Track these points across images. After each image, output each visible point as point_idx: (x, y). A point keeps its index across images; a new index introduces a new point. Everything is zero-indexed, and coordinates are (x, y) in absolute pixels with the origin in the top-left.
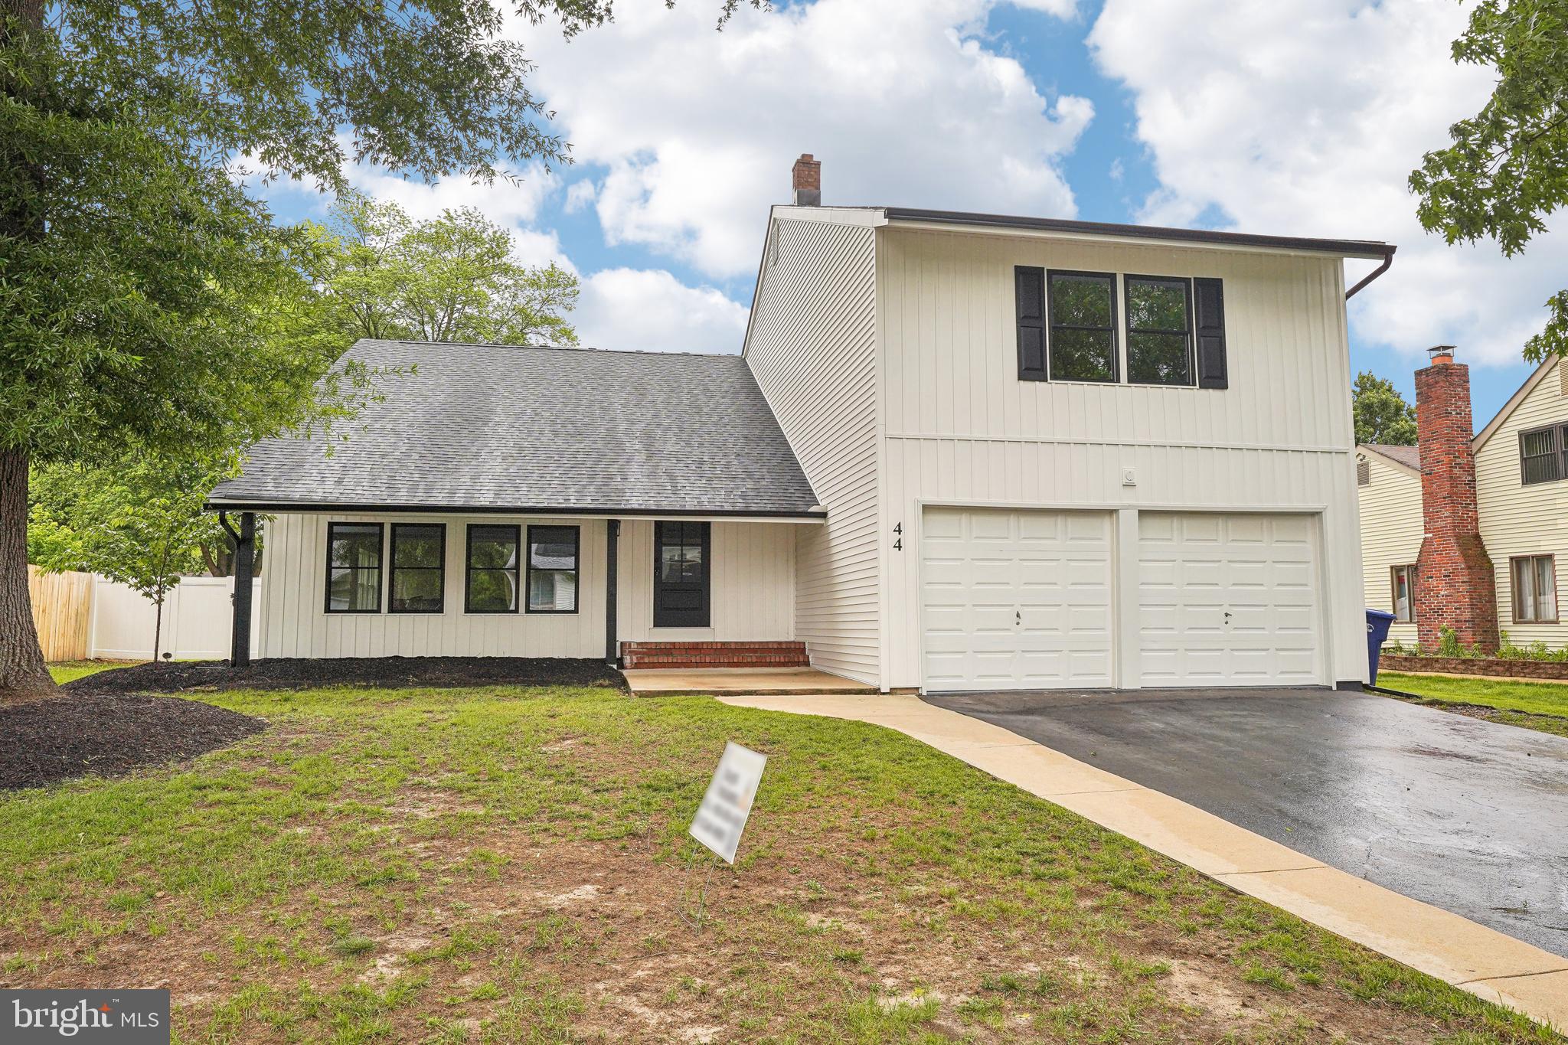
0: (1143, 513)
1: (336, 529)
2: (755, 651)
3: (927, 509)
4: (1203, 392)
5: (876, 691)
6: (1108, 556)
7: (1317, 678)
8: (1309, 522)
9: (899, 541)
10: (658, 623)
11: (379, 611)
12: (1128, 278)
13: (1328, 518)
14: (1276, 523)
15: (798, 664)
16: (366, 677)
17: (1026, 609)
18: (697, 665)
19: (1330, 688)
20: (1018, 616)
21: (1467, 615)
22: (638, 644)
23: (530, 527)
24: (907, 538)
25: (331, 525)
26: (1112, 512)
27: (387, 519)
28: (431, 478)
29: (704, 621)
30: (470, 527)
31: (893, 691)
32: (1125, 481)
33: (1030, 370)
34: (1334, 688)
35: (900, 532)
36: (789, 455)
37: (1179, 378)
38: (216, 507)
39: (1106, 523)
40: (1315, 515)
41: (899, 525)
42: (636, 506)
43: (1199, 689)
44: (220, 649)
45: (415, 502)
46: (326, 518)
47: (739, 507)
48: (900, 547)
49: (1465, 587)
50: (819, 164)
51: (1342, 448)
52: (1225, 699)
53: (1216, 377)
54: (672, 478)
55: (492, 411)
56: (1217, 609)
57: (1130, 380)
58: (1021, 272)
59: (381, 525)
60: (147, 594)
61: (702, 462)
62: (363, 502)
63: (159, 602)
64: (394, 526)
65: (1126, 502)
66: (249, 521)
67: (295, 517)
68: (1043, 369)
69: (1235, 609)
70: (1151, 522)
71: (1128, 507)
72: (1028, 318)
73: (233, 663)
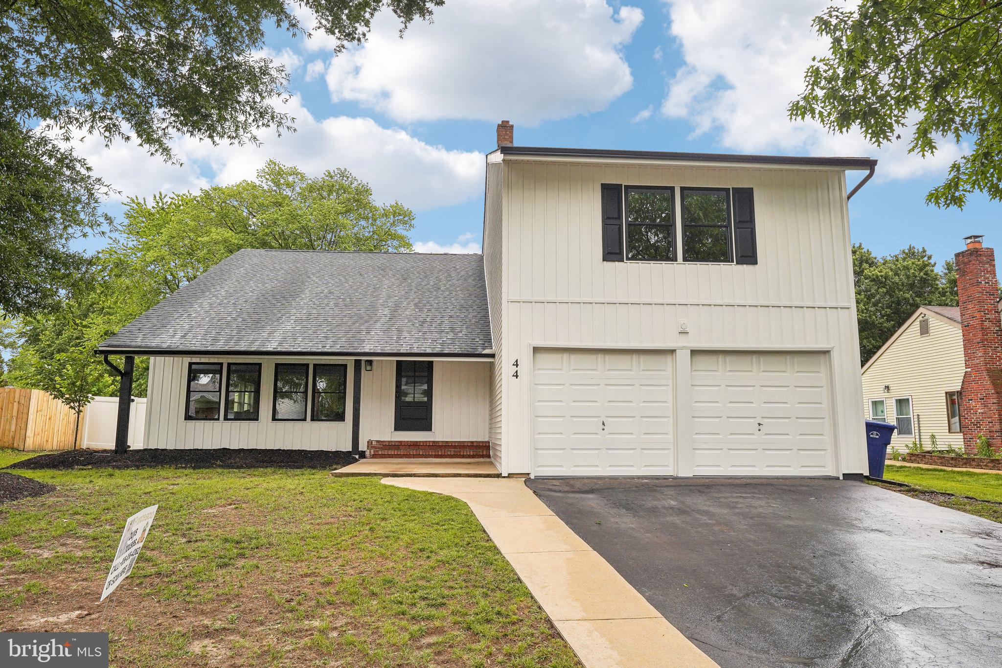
0: (694, 352)
1: (194, 367)
2: (455, 447)
3: (536, 350)
4: (739, 266)
5: (499, 476)
6: (670, 383)
7: (829, 471)
8: (822, 358)
9: (517, 372)
10: (397, 429)
11: (218, 419)
12: (683, 189)
13: (835, 355)
14: (797, 359)
15: (482, 456)
17: (610, 419)
18: (414, 456)
19: (838, 478)
20: (603, 424)
21: (996, 427)
22: (377, 441)
23: (315, 365)
24: (522, 370)
25: (190, 364)
26: (672, 352)
27: (225, 360)
29: (428, 428)
30: (277, 365)
31: (510, 476)
32: (680, 330)
33: (611, 253)
34: (841, 478)
35: (517, 365)
37: (719, 255)
38: (102, 352)
39: (669, 358)
40: (826, 353)
41: (517, 361)
42: (367, 351)
43: (736, 478)
46: (187, 360)
47: (437, 350)
48: (517, 376)
49: (994, 407)
50: (512, 126)
51: (846, 304)
53: (749, 257)
54: (400, 331)
56: (752, 420)
57: (685, 259)
58: (605, 186)
59: (221, 364)
60: (71, 407)
61: (424, 322)
63: (79, 412)
64: (229, 364)
65: (681, 345)
66: (130, 361)
67: (169, 359)
68: (621, 253)
69: (766, 420)
70: (700, 358)
71: (682, 348)
72: (610, 219)
73: (116, 451)
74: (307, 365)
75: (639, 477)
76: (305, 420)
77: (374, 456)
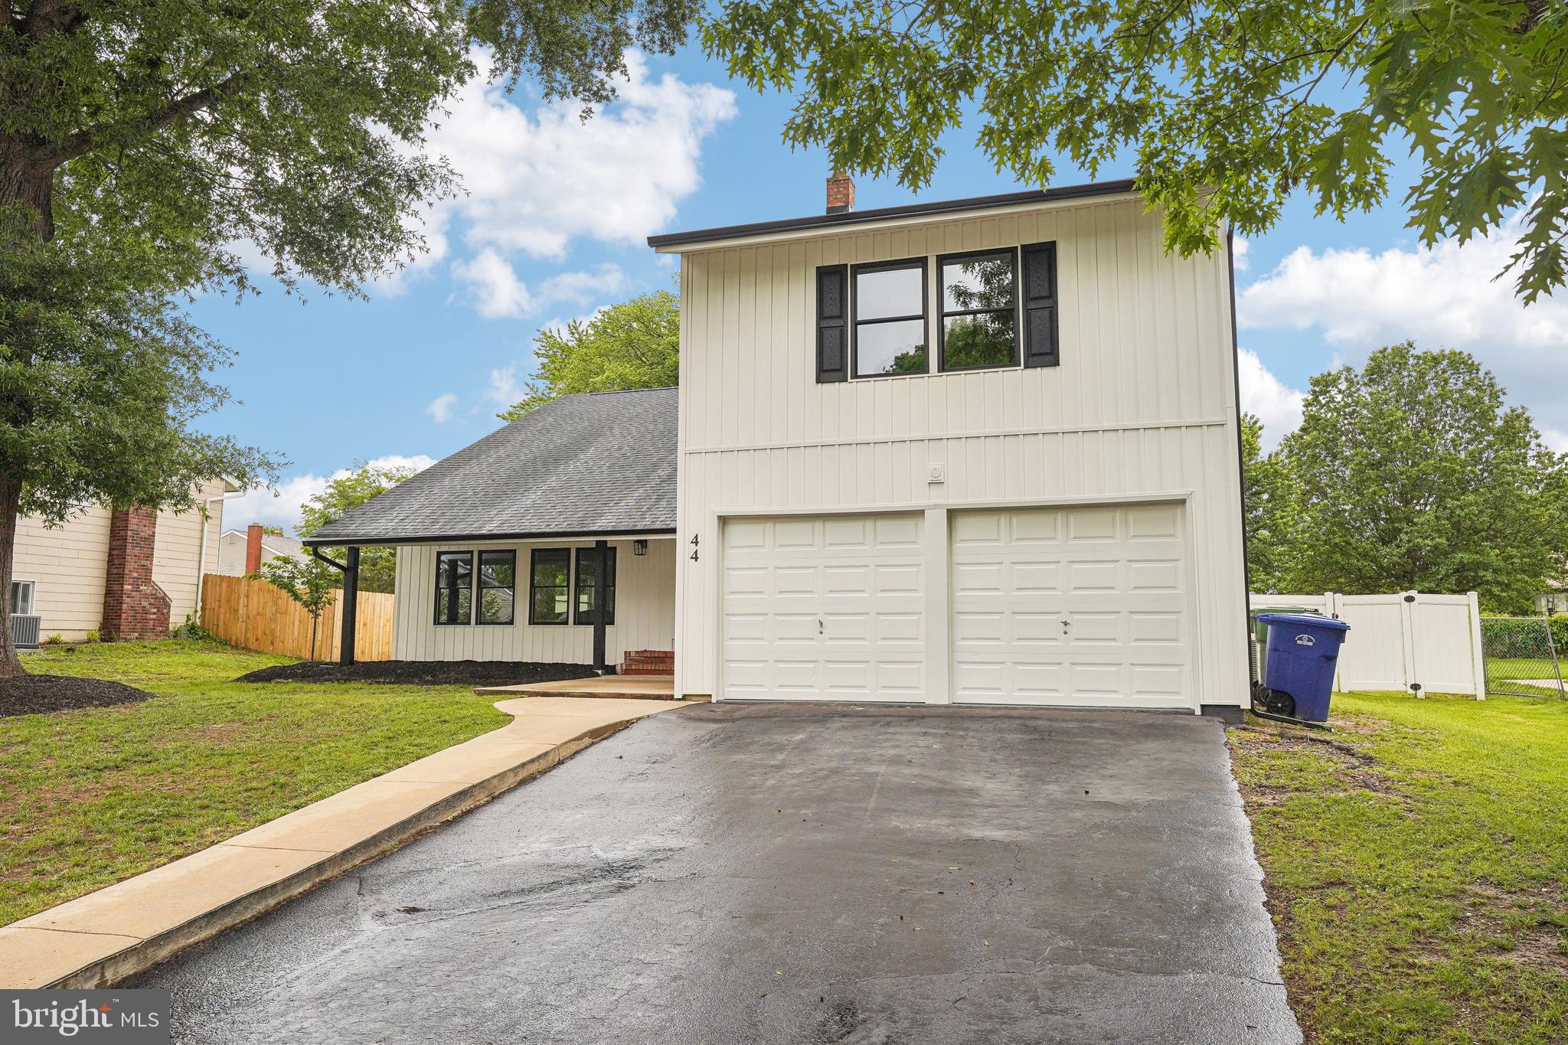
0: (953, 513)
1: (441, 557)
3: (724, 520)
4: (1030, 371)
5: (669, 697)
7: (1186, 702)
8: (1178, 511)
9: (696, 552)
11: (469, 623)
12: (939, 258)
13: (1193, 506)
17: (830, 618)
19: (1191, 713)
20: (821, 624)
22: (637, 652)
23: (578, 550)
24: (702, 549)
25: (439, 554)
26: (919, 513)
27: (475, 547)
30: (535, 550)
31: (684, 698)
32: (929, 479)
33: (829, 370)
34: (1198, 712)
35: (697, 543)
38: (310, 544)
40: (1182, 502)
41: (696, 537)
46: (436, 548)
48: (696, 559)
51: (1215, 419)
53: (1045, 355)
56: (1054, 617)
57: (942, 368)
58: (821, 270)
59: (471, 552)
63: (317, 616)
64: (481, 553)
65: (932, 502)
66: (354, 554)
67: (417, 548)
68: (843, 369)
69: (1076, 617)
70: (963, 522)
71: (936, 506)
72: (829, 318)
73: (341, 664)
74: (568, 550)
76: (566, 623)
77: (627, 672)
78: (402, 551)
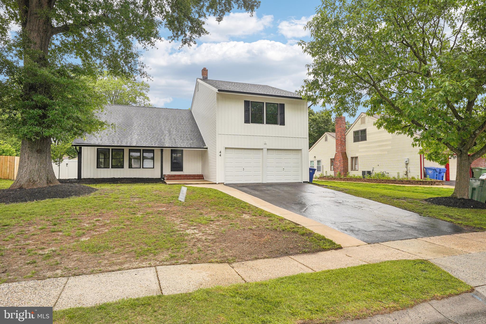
0: (268, 149)
1: (99, 150)
2: (192, 176)
3: (226, 148)
4: (280, 126)
5: (216, 184)
6: (261, 158)
7: (300, 181)
8: (300, 151)
9: (220, 154)
10: (171, 171)
11: (109, 168)
12: (266, 103)
13: (303, 150)
14: (293, 151)
15: (202, 179)
16: (109, 182)
17: (245, 168)
18: (180, 179)
21: (342, 169)
22: (167, 175)
23: (143, 150)
24: (222, 154)
25: (98, 149)
26: (262, 149)
27: (111, 148)
28: (121, 139)
29: (182, 170)
30: (129, 150)
31: (219, 183)
32: (264, 143)
33: (247, 121)
34: (303, 182)
36: (200, 135)
37: (275, 123)
38: (74, 145)
39: (261, 151)
40: (301, 150)
41: (220, 151)
42: (167, 146)
43: (277, 183)
44: (75, 176)
45: (119, 145)
46: (96, 148)
47: (189, 146)
48: (221, 156)
49: (342, 163)
50: (207, 70)
51: (306, 137)
52: (281, 184)
53: (283, 123)
54: (175, 139)
55: (133, 123)
56: (282, 168)
57: (266, 123)
58: (245, 101)
59: (109, 149)
60: (57, 164)
61: (181, 136)
62: (107, 145)
63: (59, 166)
64: (112, 149)
66: (80, 148)
67: (89, 147)
68: (249, 121)
69: (285, 168)
70: (269, 151)
71: (265, 148)
72: (246, 111)
73: (78, 179)
74: (140, 150)
75: (253, 183)
76: (140, 168)
78: (84, 148)
